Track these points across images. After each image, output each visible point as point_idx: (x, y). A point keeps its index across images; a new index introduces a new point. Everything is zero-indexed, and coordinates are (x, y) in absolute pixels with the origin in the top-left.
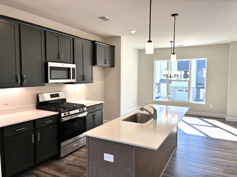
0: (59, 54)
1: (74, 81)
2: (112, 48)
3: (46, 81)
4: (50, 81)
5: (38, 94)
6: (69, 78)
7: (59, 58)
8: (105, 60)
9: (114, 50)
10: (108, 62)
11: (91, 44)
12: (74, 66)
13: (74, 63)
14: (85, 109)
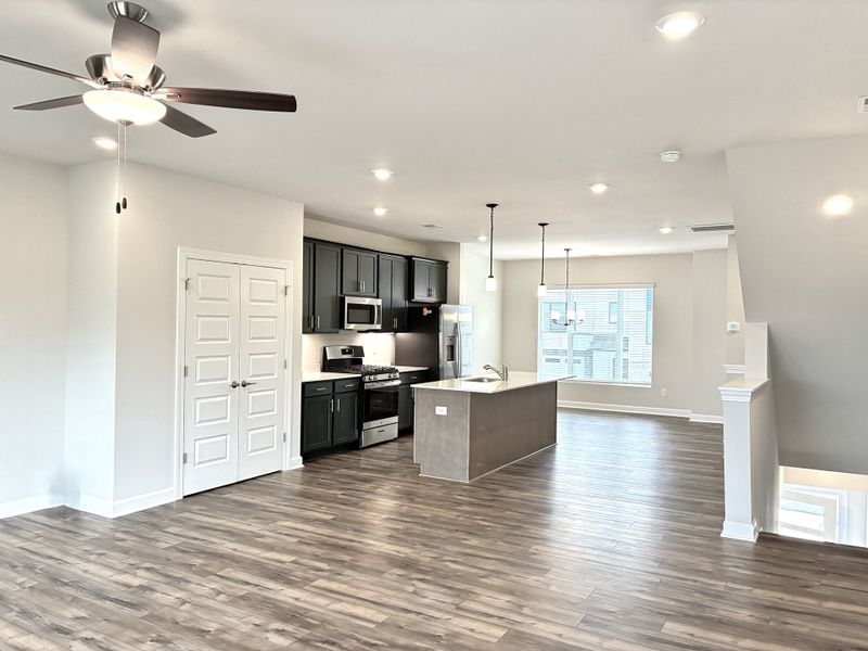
0: (358, 284)
1: (379, 327)
2: (443, 266)
3: (341, 326)
4: (347, 326)
5: (325, 348)
6: (372, 323)
7: (358, 290)
8: (429, 290)
9: (447, 268)
10: (434, 293)
11: (404, 260)
12: (379, 302)
13: (378, 297)
14: (398, 375)
